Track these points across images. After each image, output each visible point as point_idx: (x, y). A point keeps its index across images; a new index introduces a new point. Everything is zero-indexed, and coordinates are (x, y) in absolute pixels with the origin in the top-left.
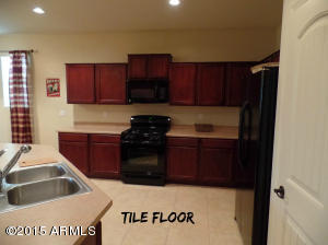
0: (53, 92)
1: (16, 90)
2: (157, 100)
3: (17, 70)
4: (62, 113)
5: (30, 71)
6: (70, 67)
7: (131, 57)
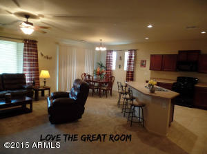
0: (143, 65)
1: (129, 64)
2: (191, 70)
3: (130, 57)
4: (146, 73)
5: (135, 57)
6: (152, 56)
7: (180, 52)
